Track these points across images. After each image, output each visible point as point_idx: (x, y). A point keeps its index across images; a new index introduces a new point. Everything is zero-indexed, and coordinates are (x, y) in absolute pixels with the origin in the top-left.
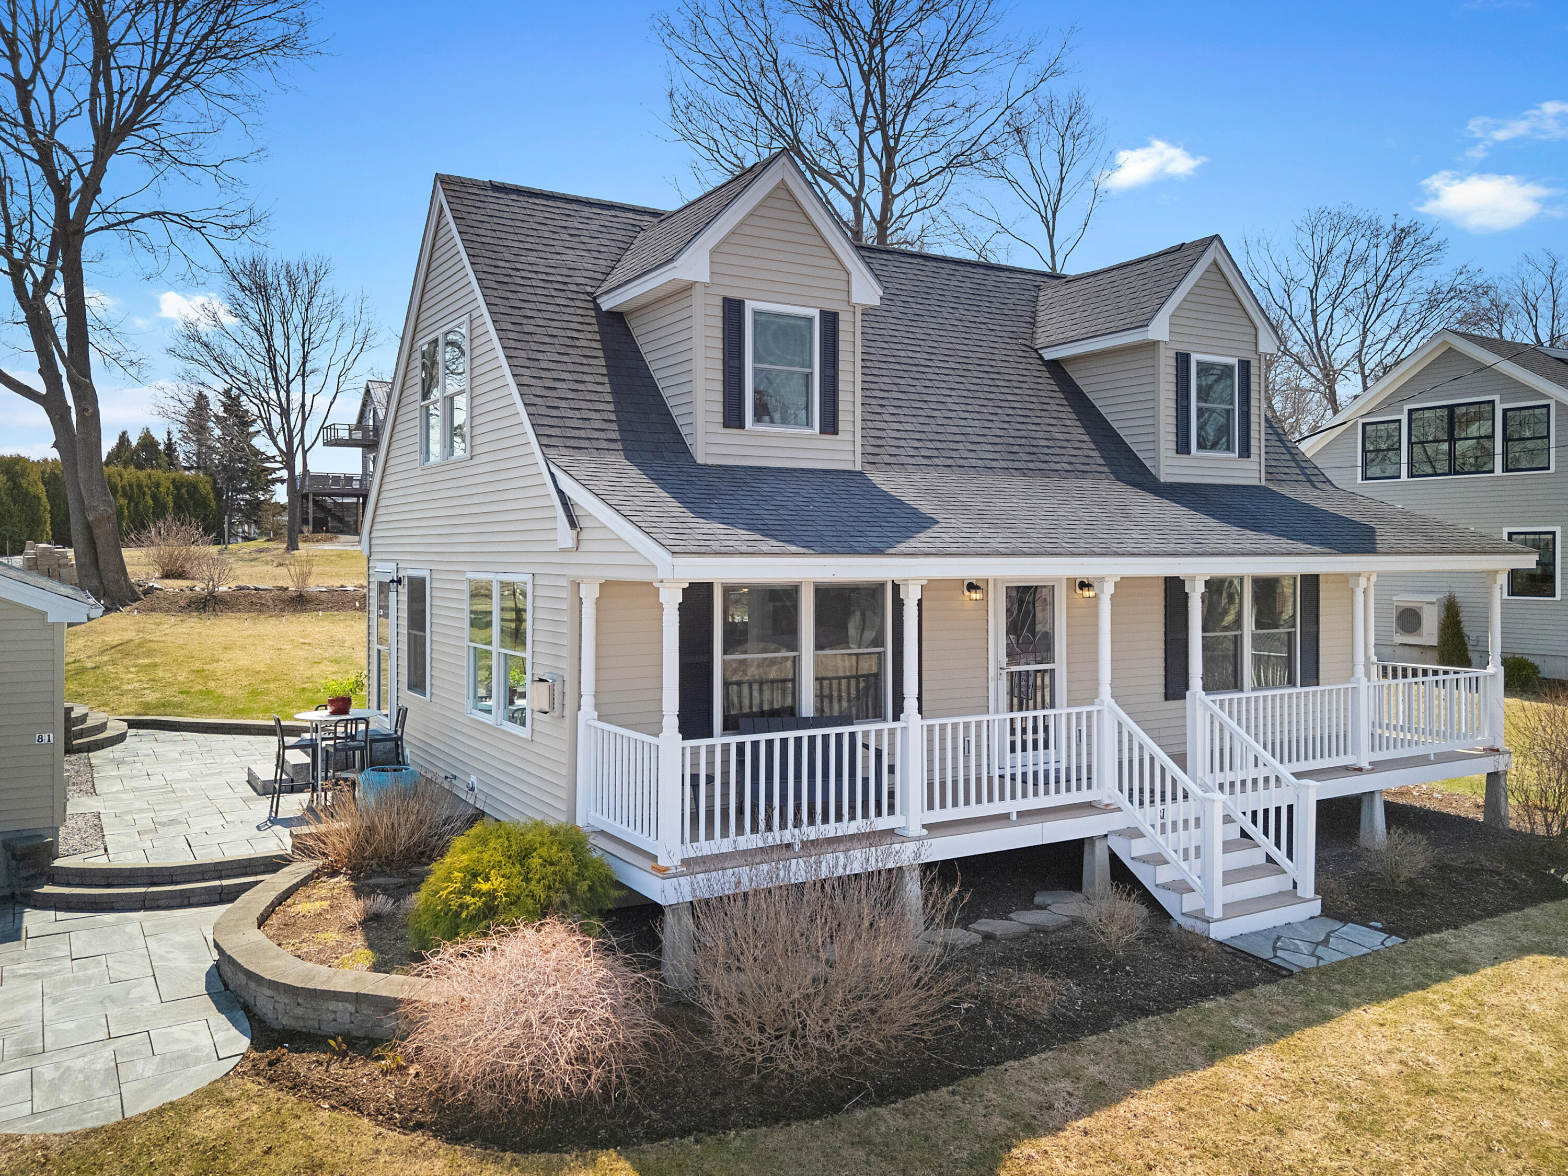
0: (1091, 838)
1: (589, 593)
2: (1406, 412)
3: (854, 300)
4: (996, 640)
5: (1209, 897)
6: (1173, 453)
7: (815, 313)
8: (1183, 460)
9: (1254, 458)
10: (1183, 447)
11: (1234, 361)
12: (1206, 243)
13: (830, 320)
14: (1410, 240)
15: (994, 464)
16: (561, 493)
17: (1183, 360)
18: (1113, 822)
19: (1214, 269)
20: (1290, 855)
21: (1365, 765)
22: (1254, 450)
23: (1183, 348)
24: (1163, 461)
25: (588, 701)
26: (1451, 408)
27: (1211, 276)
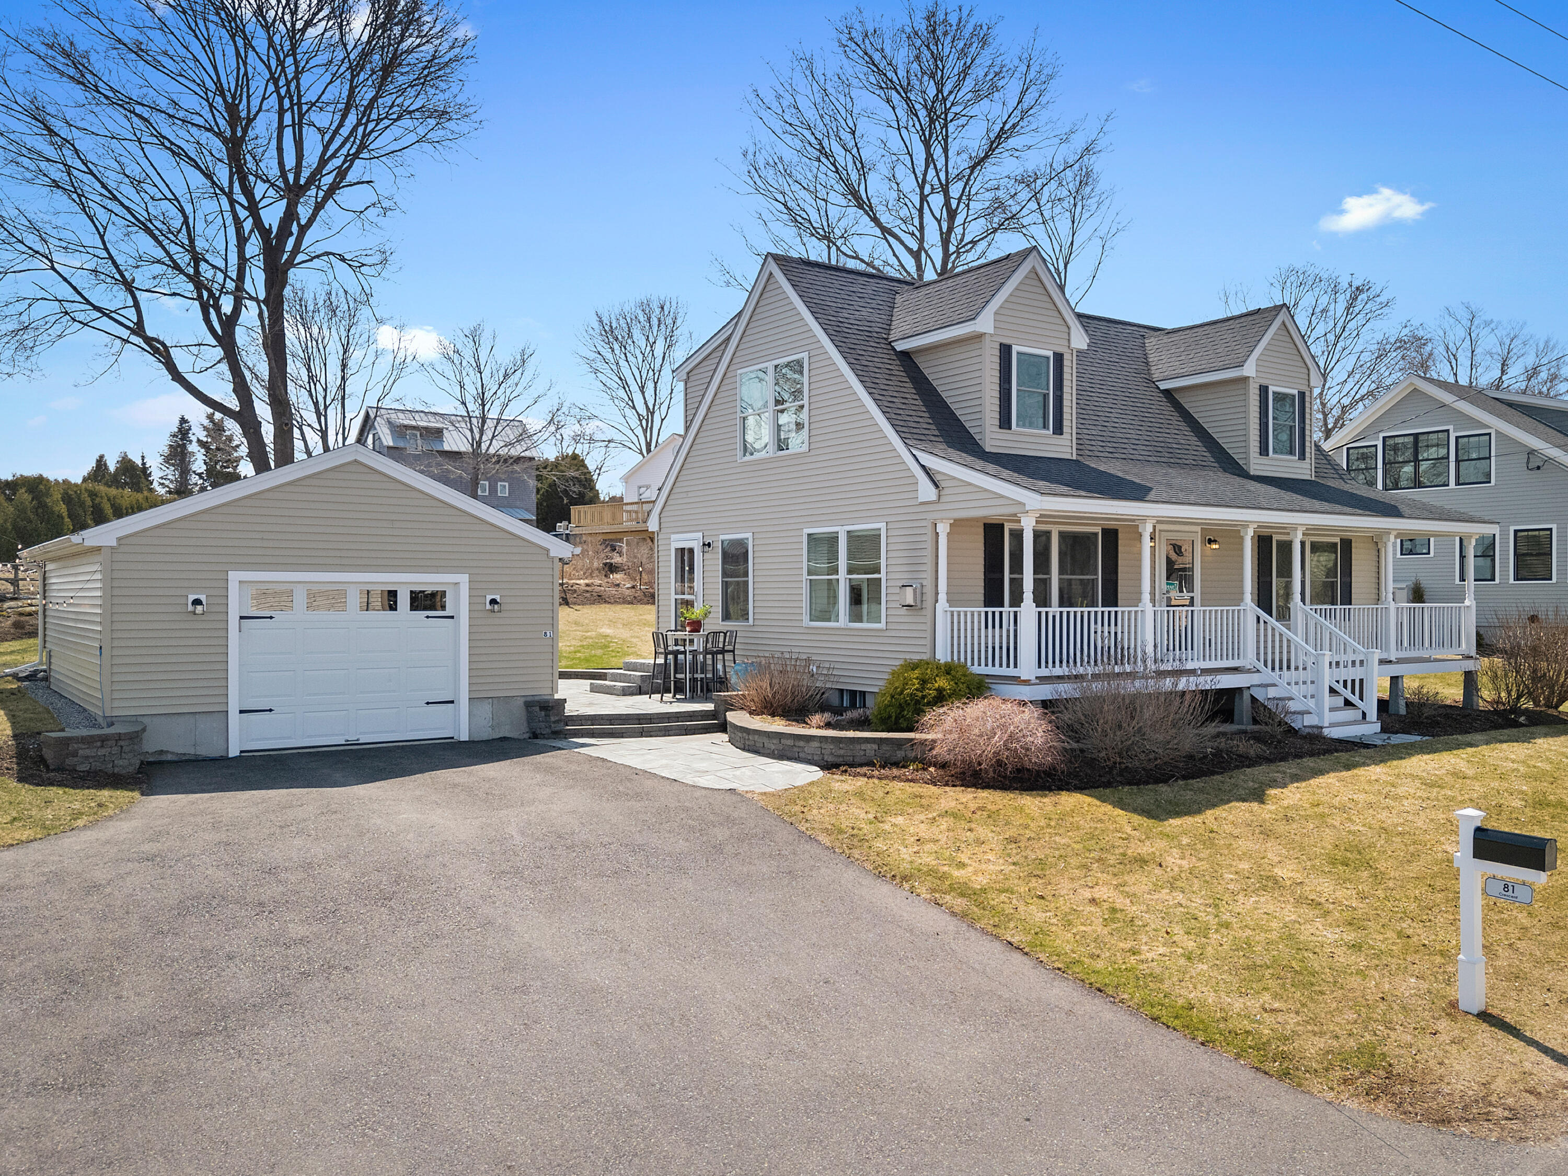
0: (1240, 689)
1: (943, 529)
2: (1381, 439)
3: (1073, 345)
4: (1160, 575)
5: (1320, 715)
6: (1257, 455)
7: (1050, 354)
8: (1263, 460)
9: (1308, 460)
10: (1264, 451)
11: (1295, 392)
12: (1277, 309)
13: (1059, 358)
14: (1363, 296)
15: (1150, 459)
16: (923, 467)
17: (1264, 390)
18: (1255, 679)
19: (1283, 327)
20: (1361, 699)
21: (1393, 659)
22: (1308, 455)
23: (1264, 382)
24: (1252, 461)
25: (942, 597)
26: (1416, 436)
27: (1280, 332)
